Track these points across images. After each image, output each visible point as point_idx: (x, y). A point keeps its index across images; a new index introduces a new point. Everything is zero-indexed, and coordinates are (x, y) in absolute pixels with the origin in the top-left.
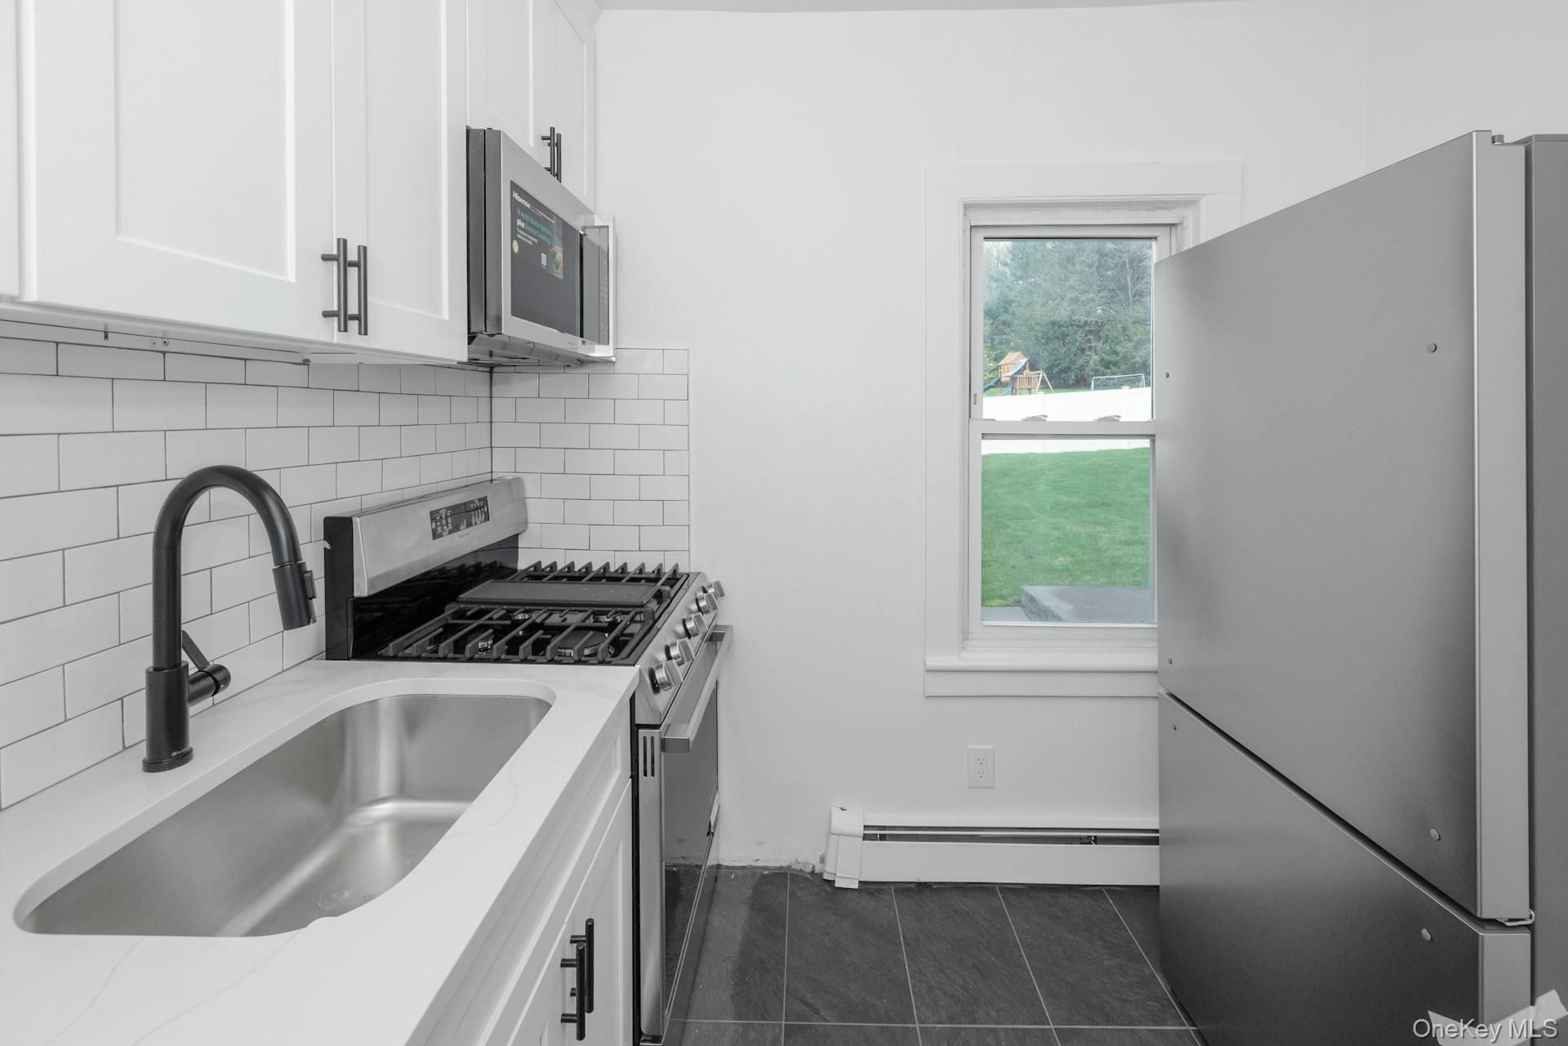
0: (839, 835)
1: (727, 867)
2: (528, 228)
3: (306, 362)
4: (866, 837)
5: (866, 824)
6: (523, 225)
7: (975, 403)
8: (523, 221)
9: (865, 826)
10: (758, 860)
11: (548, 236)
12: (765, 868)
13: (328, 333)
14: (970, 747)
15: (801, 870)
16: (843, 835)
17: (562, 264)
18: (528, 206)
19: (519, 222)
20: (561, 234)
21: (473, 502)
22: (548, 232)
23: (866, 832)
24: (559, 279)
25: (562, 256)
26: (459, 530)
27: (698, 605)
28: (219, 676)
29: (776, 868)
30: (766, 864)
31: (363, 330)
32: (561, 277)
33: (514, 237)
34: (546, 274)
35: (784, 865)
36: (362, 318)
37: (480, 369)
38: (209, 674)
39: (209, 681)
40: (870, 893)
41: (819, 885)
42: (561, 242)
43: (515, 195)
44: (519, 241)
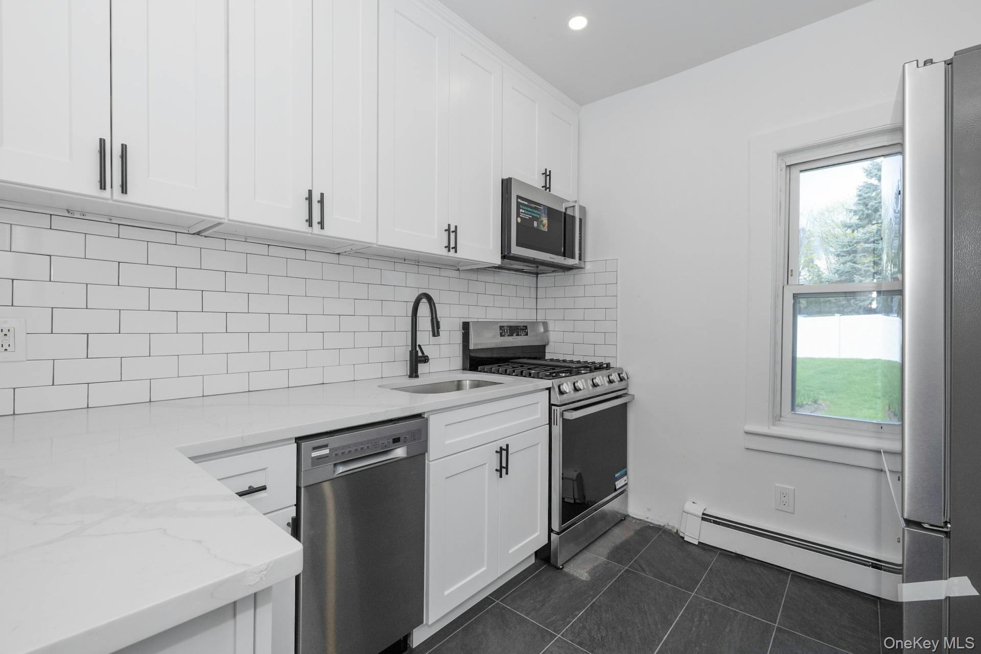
0: (688, 513)
1: (632, 517)
2: (526, 212)
3: (458, 270)
4: (703, 519)
5: (705, 512)
6: (523, 211)
7: (792, 276)
8: (523, 209)
9: (703, 514)
10: (648, 518)
11: (538, 214)
12: (651, 523)
13: (444, 252)
14: (777, 485)
15: (671, 530)
16: (690, 514)
17: (547, 225)
18: (527, 203)
19: (521, 210)
20: (546, 212)
21: (520, 326)
22: (538, 212)
23: (703, 516)
24: (545, 232)
25: (547, 222)
26: (512, 336)
27: (609, 378)
28: (426, 358)
29: (657, 525)
30: (652, 522)
31: (456, 252)
32: (547, 230)
33: (518, 215)
34: (538, 230)
35: (661, 524)
36: (455, 248)
37: (531, 275)
38: (424, 357)
39: (424, 359)
40: (704, 549)
41: (677, 539)
42: (546, 216)
43: (519, 200)
44: (521, 218)
